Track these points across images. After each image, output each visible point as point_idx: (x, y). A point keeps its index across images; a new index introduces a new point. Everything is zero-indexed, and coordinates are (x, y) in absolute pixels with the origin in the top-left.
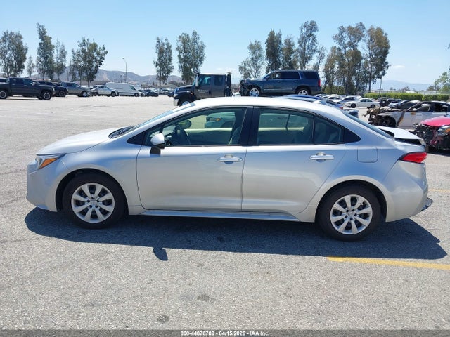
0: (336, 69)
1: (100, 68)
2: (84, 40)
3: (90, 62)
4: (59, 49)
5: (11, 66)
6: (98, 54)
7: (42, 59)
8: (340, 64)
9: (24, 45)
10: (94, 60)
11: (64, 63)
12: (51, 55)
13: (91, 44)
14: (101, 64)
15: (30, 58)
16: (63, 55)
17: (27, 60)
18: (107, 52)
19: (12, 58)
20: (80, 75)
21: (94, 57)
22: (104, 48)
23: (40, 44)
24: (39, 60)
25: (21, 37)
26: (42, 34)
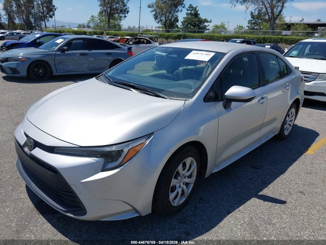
0: (14, 9)
8: (16, 4)
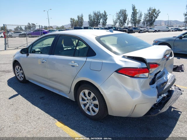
1: (156, 20)
2: (150, 8)
3: (152, 17)
4: (139, 14)
5: (121, 22)
6: (156, 13)
7: (133, 19)
9: (127, 14)
10: (154, 16)
11: (140, 19)
12: (136, 16)
13: (153, 10)
14: (156, 18)
15: (128, 18)
16: (141, 16)
17: (127, 20)
18: (160, 12)
19: (122, 19)
20: (147, 23)
21: (154, 15)
22: (159, 10)
23: (132, 12)
24: (131, 19)
25: (126, 11)
26: (134, 9)
